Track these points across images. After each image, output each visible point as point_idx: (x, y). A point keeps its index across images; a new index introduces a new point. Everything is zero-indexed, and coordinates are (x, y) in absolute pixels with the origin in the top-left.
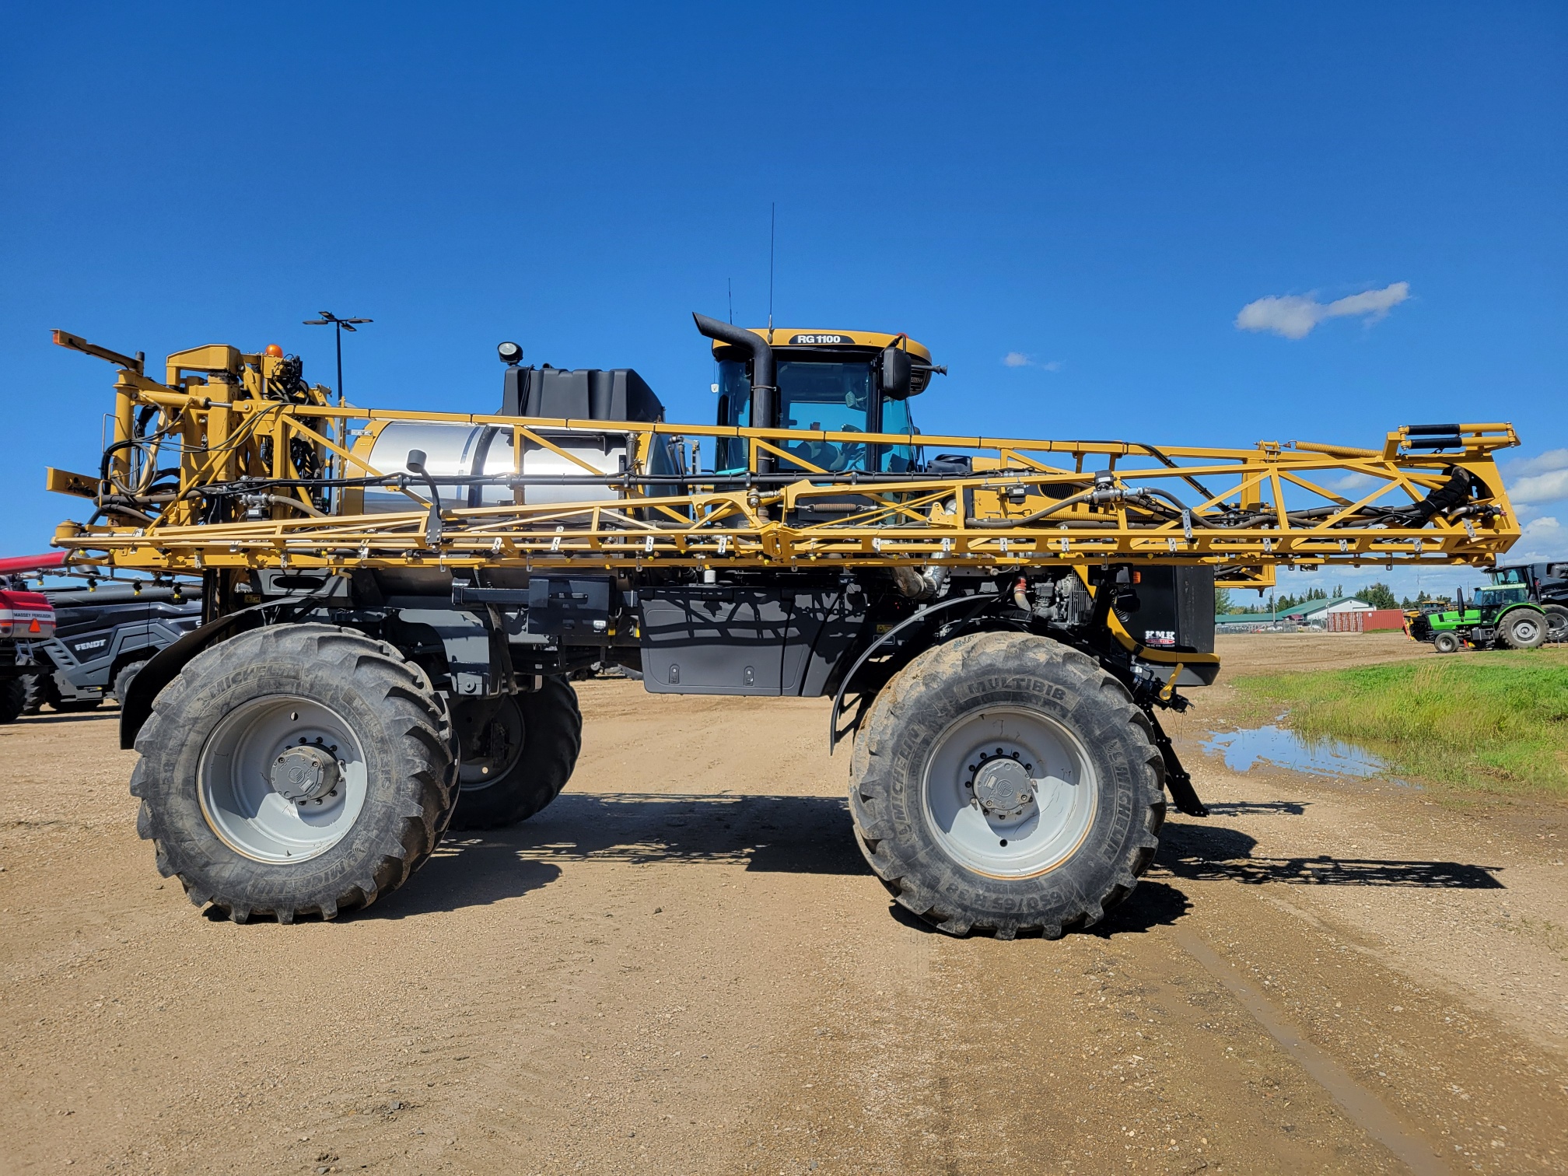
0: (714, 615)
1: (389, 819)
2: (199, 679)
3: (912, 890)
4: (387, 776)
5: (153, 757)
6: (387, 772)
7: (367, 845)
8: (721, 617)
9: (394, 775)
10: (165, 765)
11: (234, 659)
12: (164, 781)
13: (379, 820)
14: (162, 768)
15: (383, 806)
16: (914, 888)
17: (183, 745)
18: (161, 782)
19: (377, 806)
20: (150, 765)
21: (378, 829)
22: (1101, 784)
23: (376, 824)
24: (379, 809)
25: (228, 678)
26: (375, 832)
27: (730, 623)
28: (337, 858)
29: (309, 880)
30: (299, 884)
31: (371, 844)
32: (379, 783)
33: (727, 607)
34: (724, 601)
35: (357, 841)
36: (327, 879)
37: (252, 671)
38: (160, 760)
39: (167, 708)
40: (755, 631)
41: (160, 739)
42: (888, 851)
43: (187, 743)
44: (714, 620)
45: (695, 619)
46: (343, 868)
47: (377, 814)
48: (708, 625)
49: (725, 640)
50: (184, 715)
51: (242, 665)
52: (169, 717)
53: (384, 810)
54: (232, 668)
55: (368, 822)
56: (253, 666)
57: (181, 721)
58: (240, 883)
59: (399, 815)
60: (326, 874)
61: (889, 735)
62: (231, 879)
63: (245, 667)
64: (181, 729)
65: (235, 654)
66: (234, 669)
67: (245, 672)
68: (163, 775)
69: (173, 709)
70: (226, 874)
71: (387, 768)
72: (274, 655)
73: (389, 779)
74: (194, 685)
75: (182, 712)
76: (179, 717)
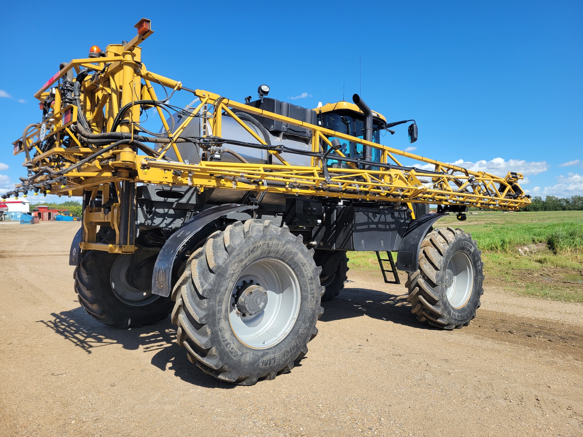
0: (375, 219)
1: (313, 316)
2: (236, 251)
3: (445, 316)
4: (313, 295)
5: (212, 298)
6: (313, 294)
7: (306, 331)
8: (376, 220)
9: (316, 295)
10: (218, 302)
11: (252, 239)
12: (218, 312)
13: (310, 317)
14: (217, 305)
15: (311, 310)
16: (446, 315)
17: (226, 289)
18: (217, 313)
19: (308, 311)
20: (211, 303)
21: (309, 322)
22: (475, 275)
23: (308, 320)
24: (310, 312)
25: (249, 250)
26: (308, 323)
27: (379, 223)
28: (293, 340)
29: (284, 354)
30: (280, 356)
31: (307, 330)
32: (309, 299)
33: (378, 216)
34: (377, 213)
35: (301, 330)
36: (291, 351)
37: (260, 246)
38: (216, 299)
39: (219, 268)
40: (384, 226)
41: (216, 287)
42: (441, 304)
43: (228, 288)
44: (375, 221)
45: (370, 221)
46: (297, 344)
47: (309, 315)
48: (373, 223)
49: (377, 229)
50: (229, 272)
51: (256, 243)
52: (221, 273)
53: (312, 312)
54: (251, 245)
55: (304, 319)
56: (261, 243)
57: (227, 276)
58: (255, 362)
59: (317, 314)
60: (290, 349)
61: (442, 263)
62: (251, 361)
63: (258, 243)
64: (227, 280)
65: (252, 236)
66: (253, 245)
67: (258, 246)
68: (217, 308)
69: (223, 269)
70: (248, 359)
71: (313, 292)
72: (270, 237)
73: (313, 297)
74: (233, 254)
75: (228, 271)
76: (226, 273)
